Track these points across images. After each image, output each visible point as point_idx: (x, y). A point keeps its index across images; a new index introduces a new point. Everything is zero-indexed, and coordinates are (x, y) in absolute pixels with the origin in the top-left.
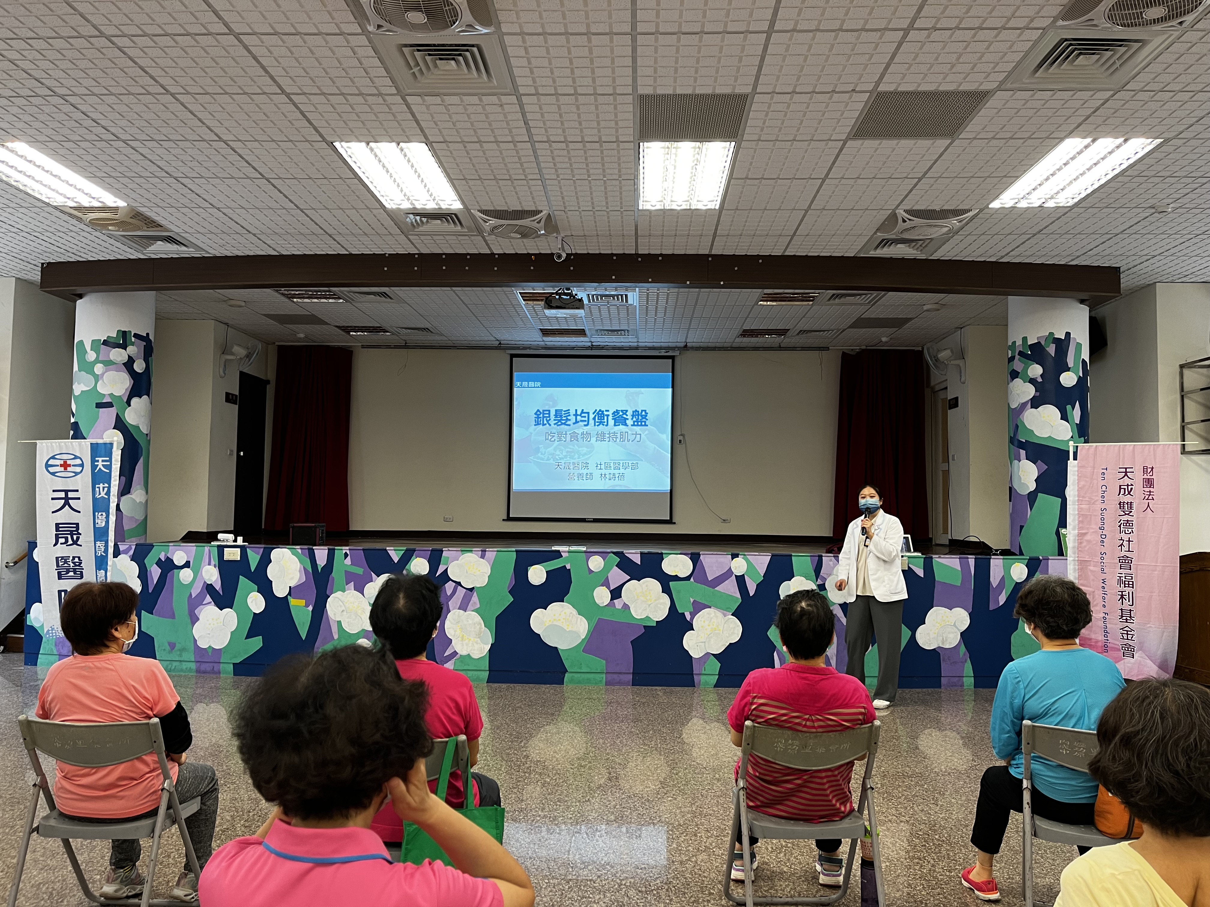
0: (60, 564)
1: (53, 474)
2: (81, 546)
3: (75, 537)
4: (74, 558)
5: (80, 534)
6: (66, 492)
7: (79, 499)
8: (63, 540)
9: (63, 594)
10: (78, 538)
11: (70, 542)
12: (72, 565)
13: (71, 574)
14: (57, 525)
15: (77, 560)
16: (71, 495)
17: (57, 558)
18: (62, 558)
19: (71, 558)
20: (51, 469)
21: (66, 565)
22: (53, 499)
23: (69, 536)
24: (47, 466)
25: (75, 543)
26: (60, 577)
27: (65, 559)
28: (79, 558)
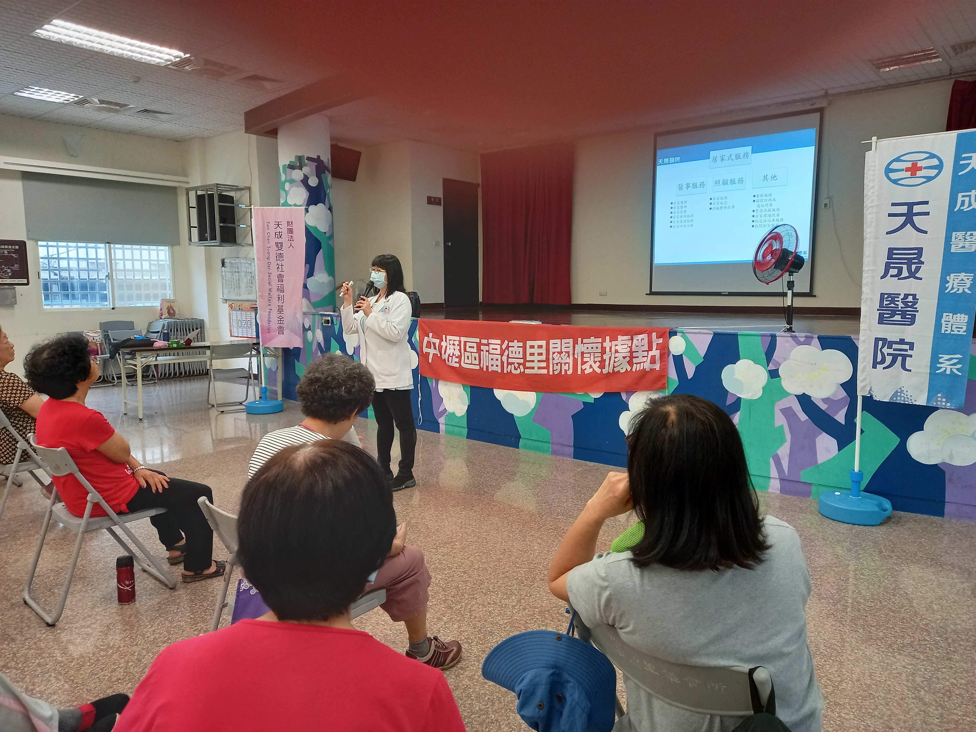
0: (885, 303)
1: (895, 182)
2: (921, 279)
3: (914, 267)
4: (906, 296)
5: (923, 263)
6: (910, 205)
7: (927, 214)
8: (894, 272)
9: (880, 343)
10: (918, 269)
11: (905, 273)
12: (901, 305)
13: (898, 318)
14: (891, 250)
15: (910, 298)
16: (916, 209)
17: (882, 295)
18: (889, 295)
19: (902, 296)
20: (893, 176)
21: (892, 305)
22: (890, 215)
23: (905, 267)
24: (888, 170)
25: (912, 275)
26: (881, 320)
27: (892, 297)
28: (914, 296)
